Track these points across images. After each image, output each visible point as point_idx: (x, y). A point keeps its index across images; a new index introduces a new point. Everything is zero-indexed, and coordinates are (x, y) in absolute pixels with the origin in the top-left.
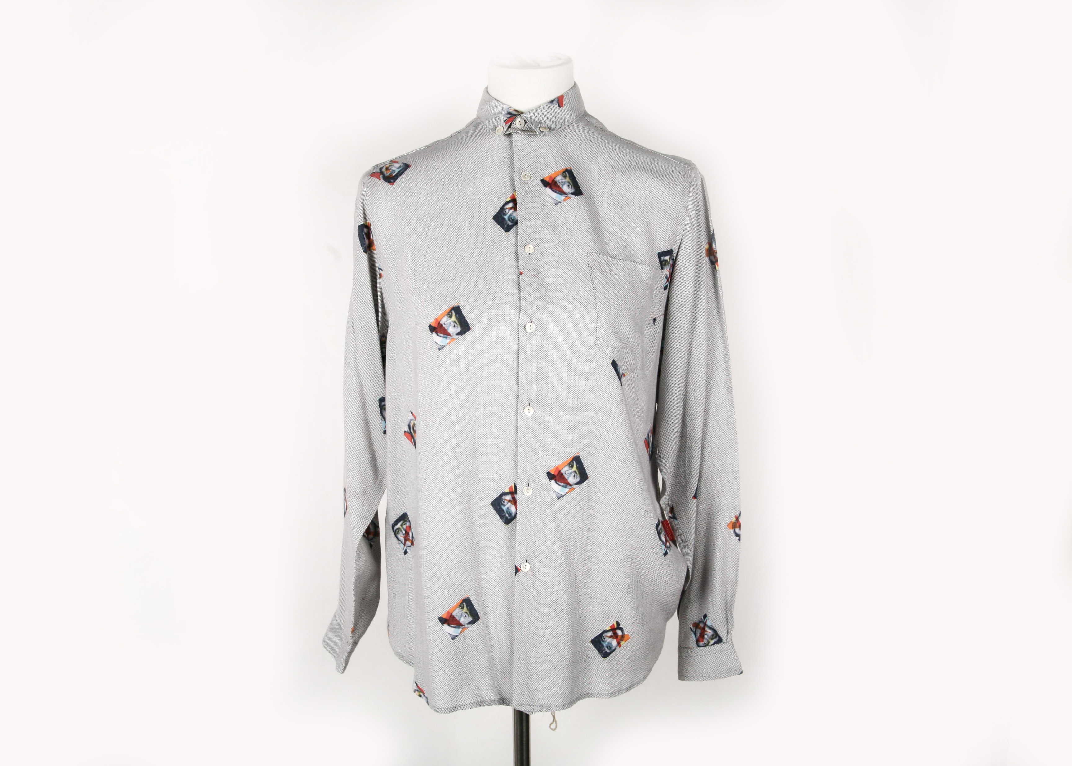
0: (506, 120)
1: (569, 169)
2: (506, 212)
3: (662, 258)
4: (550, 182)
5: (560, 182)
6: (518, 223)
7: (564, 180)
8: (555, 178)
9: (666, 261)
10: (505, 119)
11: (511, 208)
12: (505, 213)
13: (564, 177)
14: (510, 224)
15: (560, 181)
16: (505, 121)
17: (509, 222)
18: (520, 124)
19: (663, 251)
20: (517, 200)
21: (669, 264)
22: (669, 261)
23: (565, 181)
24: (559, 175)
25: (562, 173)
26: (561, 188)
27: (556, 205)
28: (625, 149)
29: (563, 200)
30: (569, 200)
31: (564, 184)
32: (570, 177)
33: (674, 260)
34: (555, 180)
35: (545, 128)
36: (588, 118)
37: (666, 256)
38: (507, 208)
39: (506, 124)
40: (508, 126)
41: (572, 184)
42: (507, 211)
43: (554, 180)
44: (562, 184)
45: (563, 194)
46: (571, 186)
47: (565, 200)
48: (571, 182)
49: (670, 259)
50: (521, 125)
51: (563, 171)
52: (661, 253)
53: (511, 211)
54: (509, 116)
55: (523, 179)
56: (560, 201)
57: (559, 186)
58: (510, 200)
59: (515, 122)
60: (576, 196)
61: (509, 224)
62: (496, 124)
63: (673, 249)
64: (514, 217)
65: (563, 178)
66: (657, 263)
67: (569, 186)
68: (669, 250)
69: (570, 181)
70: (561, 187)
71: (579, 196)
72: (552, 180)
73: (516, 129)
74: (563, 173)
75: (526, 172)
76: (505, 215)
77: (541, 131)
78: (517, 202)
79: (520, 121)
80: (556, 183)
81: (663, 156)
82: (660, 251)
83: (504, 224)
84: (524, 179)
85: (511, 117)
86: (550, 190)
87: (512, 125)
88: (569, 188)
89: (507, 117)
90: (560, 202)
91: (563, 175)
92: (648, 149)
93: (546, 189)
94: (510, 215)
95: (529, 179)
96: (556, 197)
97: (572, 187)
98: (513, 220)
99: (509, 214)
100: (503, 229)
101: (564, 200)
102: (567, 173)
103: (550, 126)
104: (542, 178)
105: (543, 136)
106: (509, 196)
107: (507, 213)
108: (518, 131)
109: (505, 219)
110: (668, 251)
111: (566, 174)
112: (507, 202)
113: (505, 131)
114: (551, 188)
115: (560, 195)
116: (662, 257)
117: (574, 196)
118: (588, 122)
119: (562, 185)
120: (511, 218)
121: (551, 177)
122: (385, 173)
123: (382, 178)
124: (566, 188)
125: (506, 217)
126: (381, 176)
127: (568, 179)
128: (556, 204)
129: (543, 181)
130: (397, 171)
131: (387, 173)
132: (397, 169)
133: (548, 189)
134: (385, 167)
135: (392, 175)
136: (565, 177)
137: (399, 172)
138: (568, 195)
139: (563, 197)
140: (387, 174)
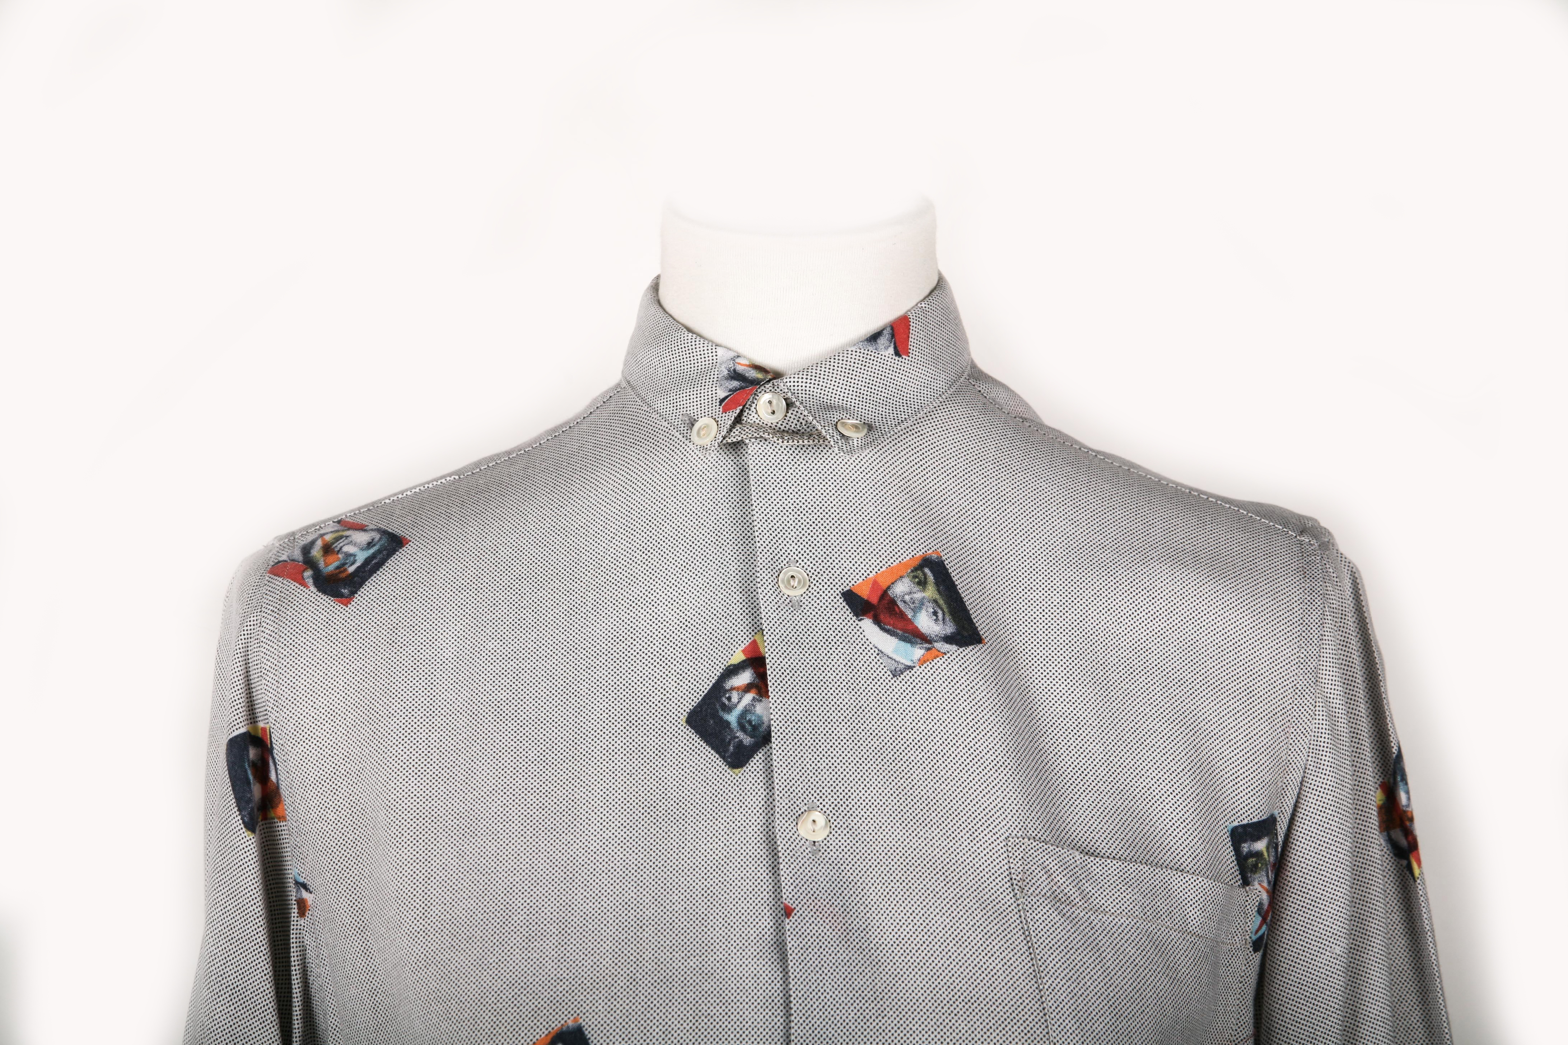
0: (727, 397)
1: (934, 556)
2: (729, 699)
3: (1245, 848)
4: (874, 600)
5: (905, 602)
6: (773, 740)
7: (919, 596)
8: (889, 588)
9: (1258, 855)
10: (722, 394)
11: (747, 688)
12: (727, 702)
13: (919, 583)
14: (747, 740)
15: (907, 598)
16: (722, 401)
17: (740, 734)
18: (770, 411)
19: (1245, 822)
20: (767, 661)
21: (1266, 865)
22: (1266, 854)
23: (924, 598)
24: (902, 577)
25: (912, 571)
26: (910, 622)
27: (894, 676)
28: (1107, 486)
29: (919, 660)
30: (939, 662)
31: (920, 608)
32: (937, 584)
33: (1280, 850)
34: (889, 592)
35: (856, 427)
36: (983, 387)
37: (1258, 838)
38: (732, 689)
39: (725, 411)
40: (733, 418)
41: (944, 606)
42: (735, 697)
43: (885, 593)
44: (912, 606)
45: (919, 641)
46: (944, 615)
47: (925, 662)
48: (941, 602)
49: (1268, 848)
50: (773, 413)
51: (917, 563)
52: (1240, 830)
53: (748, 697)
54: (735, 384)
55: (784, 591)
56: (909, 663)
57: (902, 615)
58: (743, 661)
59: (754, 405)
60: (961, 647)
61: (741, 741)
62: (692, 411)
63: (1276, 812)
64: (760, 717)
65: (916, 589)
66: (1229, 862)
67: (935, 613)
68: (1263, 818)
69: (938, 597)
70: (910, 617)
71: (971, 648)
72: (879, 593)
73: (760, 427)
74: (915, 569)
75: (793, 570)
76: (729, 709)
77: (843, 436)
78: (768, 667)
79: (770, 402)
80: (893, 602)
81: (1228, 506)
82: (1236, 824)
83: (723, 740)
84: (787, 592)
85: (741, 388)
86: (876, 628)
87: (745, 414)
88: (937, 620)
89: (731, 387)
90: (910, 668)
91: (915, 577)
92: (1177, 484)
93: (860, 623)
94: (746, 711)
95: (805, 590)
96: (896, 651)
97: (948, 618)
98: (755, 728)
99: (740, 707)
100: (723, 757)
101: (922, 661)
102: (927, 570)
103: (870, 418)
104: (848, 588)
105: (851, 452)
106: (740, 649)
107: (736, 705)
108: (766, 435)
109: (728, 723)
110: (1264, 821)
111: (925, 575)
112: (734, 665)
113: (723, 434)
114: (877, 621)
115: (909, 645)
116: (1245, 842)
117: (954, 648)
118: (985, 400)
119: (915, 611)
120: (750, 722)
121: (875, 583)
122: (322, 564)
123: (310, 582)
124: (925, 622)
125: (732, 718)
126: (308, 574)
127: (931, 592)
128: (895, 674)
129: (851, 598)
130: (361, 557)
131: (327, 565)
132: (362, 549)
133: (867, 624)
134: (319, 543)
135: (345, 570)
136: (922, 584)
137: (367, 561)
138: (936, 644)
139: (918, 652)
140: (329, 566)
